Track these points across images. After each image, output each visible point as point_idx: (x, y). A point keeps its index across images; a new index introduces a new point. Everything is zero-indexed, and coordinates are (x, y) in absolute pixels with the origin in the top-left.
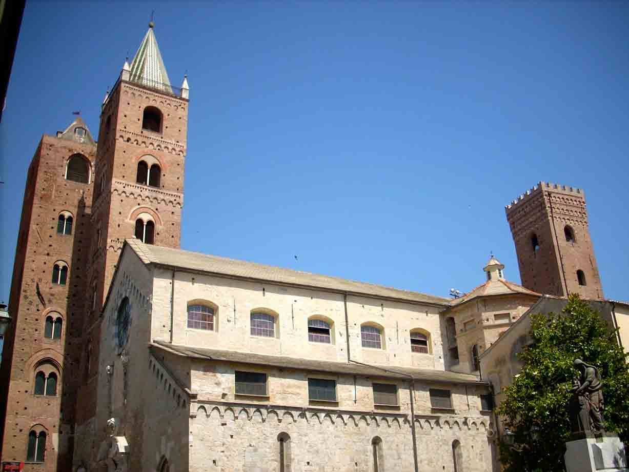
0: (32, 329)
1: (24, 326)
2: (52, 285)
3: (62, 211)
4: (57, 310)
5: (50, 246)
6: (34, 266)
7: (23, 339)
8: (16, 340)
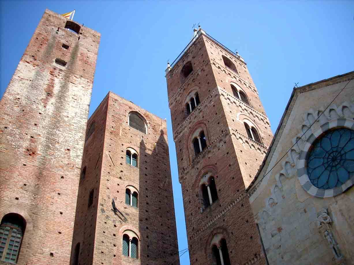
0: (111, 243)
1: (103, 239)
2: (126, 205)
3: (128, 147)
4: (132, 230)
5: (122, 171)
6: (109, 184)
7: (102, 252)
8: (95, 252)
